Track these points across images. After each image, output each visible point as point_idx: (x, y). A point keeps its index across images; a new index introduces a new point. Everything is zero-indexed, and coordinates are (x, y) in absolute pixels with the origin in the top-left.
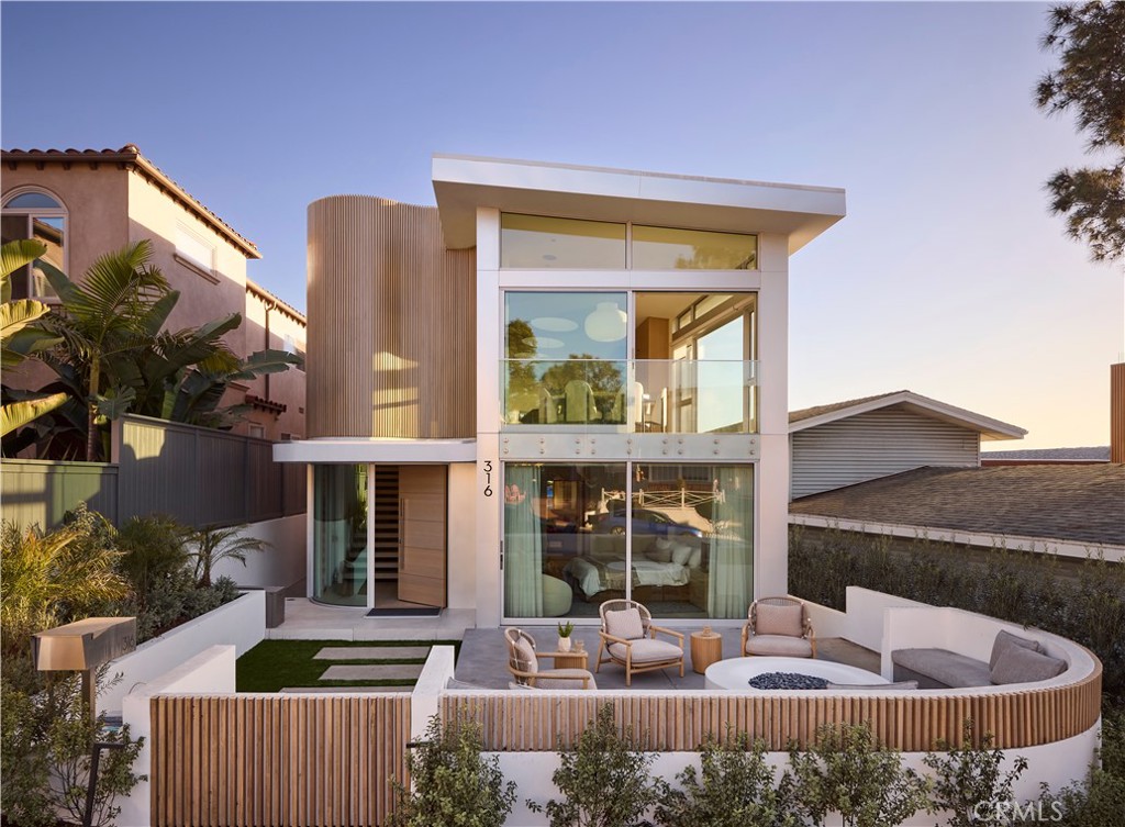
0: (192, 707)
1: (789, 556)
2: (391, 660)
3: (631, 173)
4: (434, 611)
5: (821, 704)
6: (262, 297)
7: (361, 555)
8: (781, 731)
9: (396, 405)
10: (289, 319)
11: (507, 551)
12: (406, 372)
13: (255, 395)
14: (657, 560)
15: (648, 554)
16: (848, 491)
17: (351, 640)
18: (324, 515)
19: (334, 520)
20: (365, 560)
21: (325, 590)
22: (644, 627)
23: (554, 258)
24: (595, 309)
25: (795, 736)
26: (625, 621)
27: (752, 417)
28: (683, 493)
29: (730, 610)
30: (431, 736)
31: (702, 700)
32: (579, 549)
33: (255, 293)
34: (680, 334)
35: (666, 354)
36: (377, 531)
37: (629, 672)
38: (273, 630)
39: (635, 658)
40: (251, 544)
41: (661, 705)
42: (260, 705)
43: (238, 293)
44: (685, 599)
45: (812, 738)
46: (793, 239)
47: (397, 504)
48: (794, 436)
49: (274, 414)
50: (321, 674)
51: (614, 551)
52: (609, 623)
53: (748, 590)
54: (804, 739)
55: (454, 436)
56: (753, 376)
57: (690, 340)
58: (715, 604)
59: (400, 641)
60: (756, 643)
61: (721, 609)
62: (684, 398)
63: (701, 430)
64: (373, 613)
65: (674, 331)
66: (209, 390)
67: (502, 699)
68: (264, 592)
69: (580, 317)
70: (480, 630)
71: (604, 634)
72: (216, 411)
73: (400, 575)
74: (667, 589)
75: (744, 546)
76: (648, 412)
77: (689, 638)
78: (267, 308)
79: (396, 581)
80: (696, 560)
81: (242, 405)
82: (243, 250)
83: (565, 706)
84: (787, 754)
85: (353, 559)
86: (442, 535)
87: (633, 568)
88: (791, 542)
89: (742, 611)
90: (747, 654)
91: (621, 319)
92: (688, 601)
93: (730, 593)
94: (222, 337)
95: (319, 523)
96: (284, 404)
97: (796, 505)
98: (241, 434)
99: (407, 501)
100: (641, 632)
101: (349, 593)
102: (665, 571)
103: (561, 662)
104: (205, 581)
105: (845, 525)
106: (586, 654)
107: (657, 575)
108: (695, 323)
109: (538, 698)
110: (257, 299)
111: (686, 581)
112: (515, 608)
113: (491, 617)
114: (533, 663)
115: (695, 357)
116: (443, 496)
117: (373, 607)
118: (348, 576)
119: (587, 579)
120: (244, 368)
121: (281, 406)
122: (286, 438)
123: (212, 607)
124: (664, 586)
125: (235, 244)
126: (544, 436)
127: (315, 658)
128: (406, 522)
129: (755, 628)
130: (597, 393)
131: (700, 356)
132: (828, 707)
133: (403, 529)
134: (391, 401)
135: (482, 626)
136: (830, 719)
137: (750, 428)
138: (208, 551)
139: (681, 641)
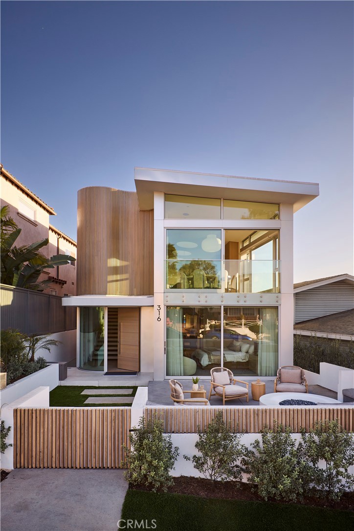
0: (32, 413)
1: (294, 349)
2: (116, 395)
3: (223, 176)
4: (134, 373)
5: (316, 411)
6: (56, 232)
7: (101, 348)
8: (298, 424)
9: (117, 281)
10: (68, 242)
11: (167, 347)
12: (122, 267)
13: (53, 276)
14: (234, 351)
15: (230, 348)
16: (320, 320)
17: (97, 386)
18: (84, 330)
19: (89, 332)
20: (103, 350)
21: (85, 364)
22: (230, 380)
23: (188, 215)
24: (206, 238)
25: (304, 426)
26: (222, 377)
27: (277, 286)
28: (243, 321)
29: (268, 373)
30: (141, 426)
31: (262, 409)
32: (198, 346)
33: (53, 230)
34: (244, 249)
35: (237, 257)
36: (108, 337)
37: (224, 400)
38: (62, 382)
39: (227, 393)
40: (52, 342)
41: (243, 412)
42: (63, 412)
43: (46, 231)
44: (248, 367)
45: (311, 427)
46: (296, 206)
47: (117, 326)
48: (296, 295)
49: (61, 285)
50: (85, 401)
51: (214, 347)
52: (215, 378)
53: (276, 364)
54: (308, 428)
55: (143, 295)
56: (277, 267)
57: (248, 251)
58: (261, 370)
59: (119, 387)
60: (281, 386)
61: (264, 372)
62: (246, 277)
63: (253, 291)
64: (107, 374)
65: (241, 248)
66: (34, 273)
67: (172, 410)
68: (57, 365)
69: (199, 241)
70: (156, 382)
71: (213, 383)
72: (36, 283)
73: (119, 357)
74: (238, 363)
75: (274, 344)
76: (230, 284)
77: (251, 385)
78: (58, 237)
79: (117, 360)
80: (252, 350)
81: (47, 280)
82: (48, 211)
83: (200, 413)
84: (301, 434)
85: (98, 350)
86: (138, 339)
87: (224, 354)
88: (295, 342)
89: (273, 373)
90: (277, 391)
91: (218, 242)
92: (248, 369)
93: (268, 365)
94: (40, 249)
95: (82, 333)
96: (65, 280)
97: (297, 326)
98: (46, 293)
99: (122, 324)
100: (229, 382)
101: (96, 365)
102: (237, 355)
103: (194, 395)
104: (32, 359)
105: (319, 335)
106: (205, 391)
107: (234, 357)
108: (251, 244)
109: (188, 409)
110: (54, 233)
111: (247, 360)
112: (171, 371)
113: (161, 376)
114: (182, 395)
115: (251, 259)
116: (138, 322)
117: (107, 371)
118: (95, 358)
119: (203, 359)
120: (50, 263)
121: (64, 281)
122: (66, 295)
123: (36, 371)
124: (237, 362)
125: (44, 208)
126: (184, 294)
127: (81, 394)
128: (122, 333)
129: (280, 380)
130: (207, 275)
131: (253, 259)
132: (319, 413)
133: (120, 336)
134: (114, 279)
135: (156, 379)
136: (319, 418)
137: (276, 291)
138: (34, 345)
139: (247, 386)
